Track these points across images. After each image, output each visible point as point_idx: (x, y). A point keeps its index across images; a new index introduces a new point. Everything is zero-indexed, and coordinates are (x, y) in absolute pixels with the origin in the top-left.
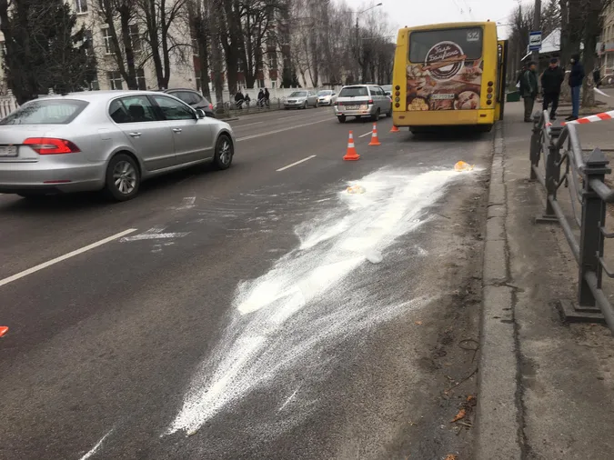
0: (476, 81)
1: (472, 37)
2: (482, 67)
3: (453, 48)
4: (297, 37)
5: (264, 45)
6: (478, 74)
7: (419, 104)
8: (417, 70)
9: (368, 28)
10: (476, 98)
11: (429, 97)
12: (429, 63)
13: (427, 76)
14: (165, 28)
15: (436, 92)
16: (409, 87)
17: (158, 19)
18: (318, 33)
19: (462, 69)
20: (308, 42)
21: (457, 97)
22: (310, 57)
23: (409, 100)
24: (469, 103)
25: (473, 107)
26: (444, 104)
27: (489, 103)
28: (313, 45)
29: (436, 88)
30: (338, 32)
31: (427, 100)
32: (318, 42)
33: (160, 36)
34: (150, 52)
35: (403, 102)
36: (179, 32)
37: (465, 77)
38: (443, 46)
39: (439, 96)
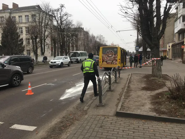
0: (116, 59)
1: (115, 50)
2: (117, 56)
3: (112, 52)
4: (80, 43)
5: (71, 45)
6: (117, 57)
7: (105, 63)
8: (104, 56)
9: (99, 41)
10: (116, 62)
11: (107, 61)
12: (107, 54)
13: (106, 57)
14: (45, 40)
15: (108, 60)
16: (102, 59)
17: (43, 38)
18: (85, 42)
19: (113, 56)
20: (83, 44)
21: (112, 62)
22: (83, 48)
23: (103, 61)
24: (115, 63)
25: (116, 64)
26: (110, 63)
27: (119, 63)
28: (84, 45)
29: (108, 59)
30: (91, 42)
31: (106, 62)
32: (85, 44)
33: (43, 42)
34: (40, 46)
35: (101, 62)
36: (48, 41)
37: (114, 57)
38: (109, 51)
39: (109, 61)
